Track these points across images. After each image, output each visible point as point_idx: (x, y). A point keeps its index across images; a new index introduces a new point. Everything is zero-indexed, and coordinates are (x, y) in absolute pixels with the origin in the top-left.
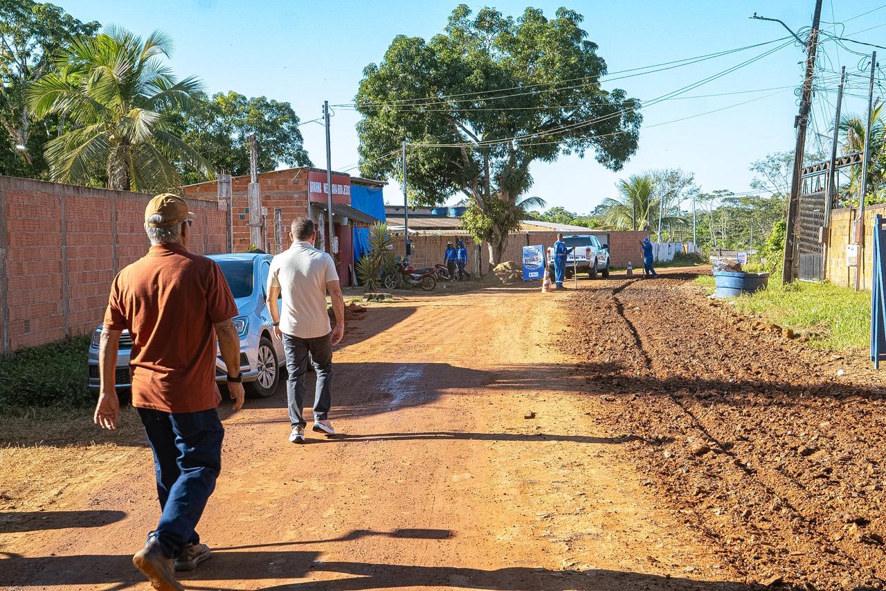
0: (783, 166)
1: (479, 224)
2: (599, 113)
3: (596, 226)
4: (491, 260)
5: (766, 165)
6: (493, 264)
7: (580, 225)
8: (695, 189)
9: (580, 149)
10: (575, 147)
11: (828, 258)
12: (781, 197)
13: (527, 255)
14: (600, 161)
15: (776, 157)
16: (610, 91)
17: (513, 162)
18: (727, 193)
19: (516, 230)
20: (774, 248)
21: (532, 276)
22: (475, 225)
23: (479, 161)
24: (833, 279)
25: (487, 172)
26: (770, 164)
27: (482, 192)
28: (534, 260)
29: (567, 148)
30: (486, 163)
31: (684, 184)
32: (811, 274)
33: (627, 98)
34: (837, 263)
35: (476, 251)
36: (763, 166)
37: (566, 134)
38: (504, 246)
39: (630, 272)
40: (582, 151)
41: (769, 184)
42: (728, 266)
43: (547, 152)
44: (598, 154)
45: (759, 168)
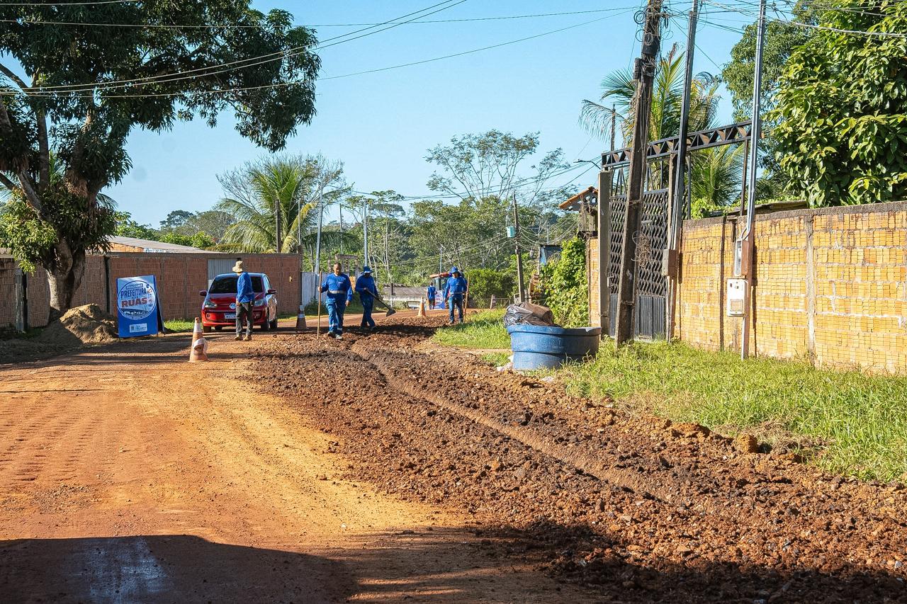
0: (476, 156)
1: (33, 237)
2: (247, 49)
3: (206, 244)
4: (53, 301)
5: (450, 154)
6: (58, 308)
7: (177, 243)
8: (345, 187)
9: (209, 111)
10: (200, 108)
11: (677, 303)
12: (473, 205)
13: (126, 294)
14: (244, 134)
15: (465, 141)
16: (266, 13)
17: (96, 127)
18: (393, 195)
19: (101, 250)
20: (564, 283)
21: (135, 331)
22: (24, 238)
23: (28, 123)
24: (687, 337)
25: (44, 144)
26: (457, 152)
27: (34, 180)
28: (138, 302)
29: (185, 108)
30: (41, 126)
31: (327, 180)
32: (657, 329)
33: (295, 25)
34: (696, 312)
35: (18, 286)
36: (445, 155)
37: (185, 85)
38: (77, 277)
39: (301, 322)
40: (213, 115)
41: (456, 183)
42: (533, 315)
43: (155, 114)
44: (240, 121)
45: (440, 157)
